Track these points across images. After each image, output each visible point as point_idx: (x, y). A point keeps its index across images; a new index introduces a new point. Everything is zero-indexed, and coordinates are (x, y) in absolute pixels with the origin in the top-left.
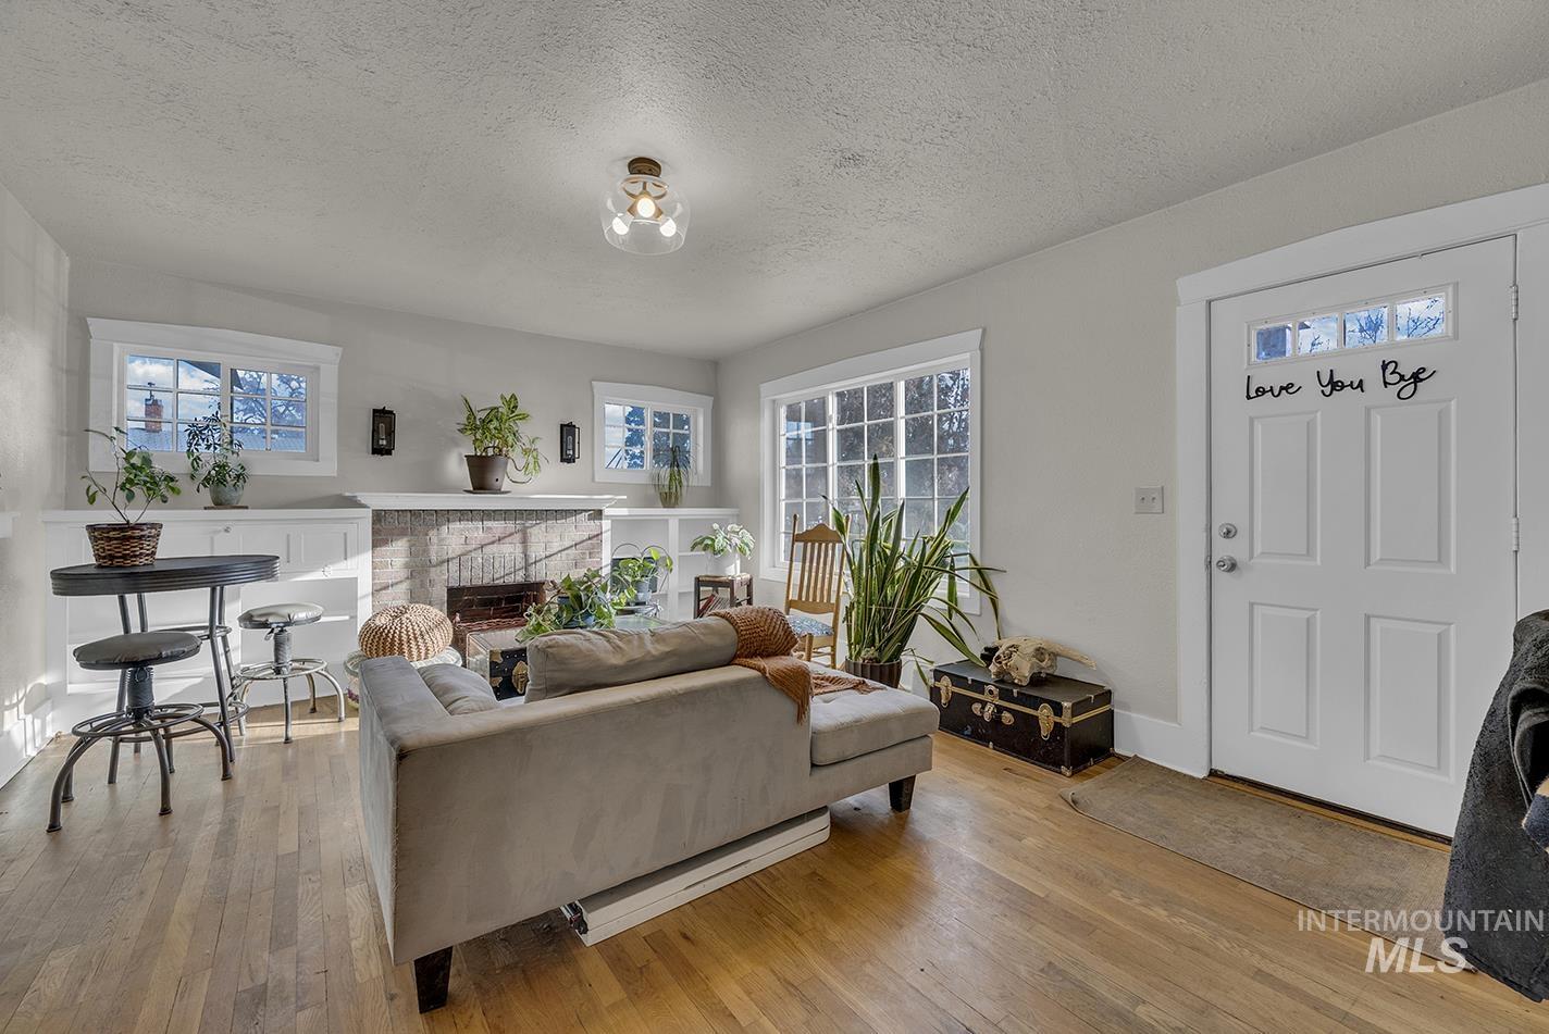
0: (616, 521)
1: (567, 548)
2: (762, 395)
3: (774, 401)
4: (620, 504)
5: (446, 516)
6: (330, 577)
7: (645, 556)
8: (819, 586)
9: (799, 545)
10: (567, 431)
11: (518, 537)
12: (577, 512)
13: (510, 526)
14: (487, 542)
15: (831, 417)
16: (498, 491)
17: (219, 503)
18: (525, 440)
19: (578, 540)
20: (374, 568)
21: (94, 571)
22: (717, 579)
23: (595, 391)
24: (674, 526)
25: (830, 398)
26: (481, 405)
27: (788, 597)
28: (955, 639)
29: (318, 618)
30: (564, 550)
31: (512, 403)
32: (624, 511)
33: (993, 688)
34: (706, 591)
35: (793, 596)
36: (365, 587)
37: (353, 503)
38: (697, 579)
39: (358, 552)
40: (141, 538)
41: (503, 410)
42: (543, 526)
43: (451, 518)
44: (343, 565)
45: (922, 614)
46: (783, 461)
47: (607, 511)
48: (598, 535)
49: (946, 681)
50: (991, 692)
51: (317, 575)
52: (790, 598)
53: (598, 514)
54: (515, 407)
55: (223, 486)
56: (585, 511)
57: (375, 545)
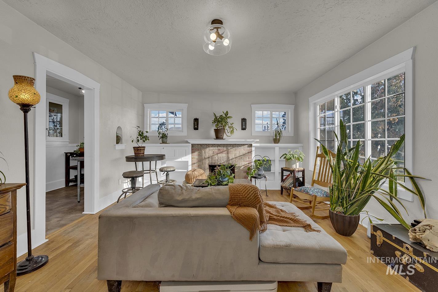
0: (256, 148)
1: (241, 156)
2: (310, 102)
3: (315, 103)
4: (257, 142)
5: (208, 145)
6: (183, 160)
7: (263, 159)
8: (327, 174)
9: (319, 159)
10: (244, 120)
11: (226, 152)
12: (244, 145)
13: (225, 149)
14: (218, 153)
15: (336, 107)
16: (222, 139)
17: (163, 143)
18: (229, 124)
19: (244, 153)
20: (192, 159)
21: (134, 157)
22: (289, 169)
23: (252, 107)
24: (277, 150)
25: (336, 99)
26: (218, 115)
27: (313, 179)
28: (394, 212)
29: (175, 170)
30: (240, 156)
31: (227, 114)
32: (258, 145)
33: (409, 247)
34: (286, 173)
35: (316, 178)
36: (190, 163)
37: (187, 142)
38: (282, 168)
39: (189, 154)
40: (141, 150)
41: (224, 116)
42: (234, 149)
43: (210, 146)
44: (185, 157)
45: (373, 196)
46: (319, 126)
47: (253, 145)
48: (251, 152)
49: (379, 234)
50: (407, 248)
51: (180, 160)
52: (314, 179)
53: (251, 146)
54: (227, 115)
55: (164, 138)
56: (247, 144)
57: (192, 153)
